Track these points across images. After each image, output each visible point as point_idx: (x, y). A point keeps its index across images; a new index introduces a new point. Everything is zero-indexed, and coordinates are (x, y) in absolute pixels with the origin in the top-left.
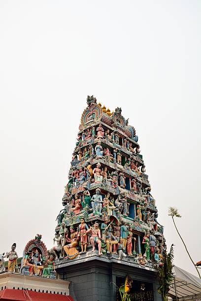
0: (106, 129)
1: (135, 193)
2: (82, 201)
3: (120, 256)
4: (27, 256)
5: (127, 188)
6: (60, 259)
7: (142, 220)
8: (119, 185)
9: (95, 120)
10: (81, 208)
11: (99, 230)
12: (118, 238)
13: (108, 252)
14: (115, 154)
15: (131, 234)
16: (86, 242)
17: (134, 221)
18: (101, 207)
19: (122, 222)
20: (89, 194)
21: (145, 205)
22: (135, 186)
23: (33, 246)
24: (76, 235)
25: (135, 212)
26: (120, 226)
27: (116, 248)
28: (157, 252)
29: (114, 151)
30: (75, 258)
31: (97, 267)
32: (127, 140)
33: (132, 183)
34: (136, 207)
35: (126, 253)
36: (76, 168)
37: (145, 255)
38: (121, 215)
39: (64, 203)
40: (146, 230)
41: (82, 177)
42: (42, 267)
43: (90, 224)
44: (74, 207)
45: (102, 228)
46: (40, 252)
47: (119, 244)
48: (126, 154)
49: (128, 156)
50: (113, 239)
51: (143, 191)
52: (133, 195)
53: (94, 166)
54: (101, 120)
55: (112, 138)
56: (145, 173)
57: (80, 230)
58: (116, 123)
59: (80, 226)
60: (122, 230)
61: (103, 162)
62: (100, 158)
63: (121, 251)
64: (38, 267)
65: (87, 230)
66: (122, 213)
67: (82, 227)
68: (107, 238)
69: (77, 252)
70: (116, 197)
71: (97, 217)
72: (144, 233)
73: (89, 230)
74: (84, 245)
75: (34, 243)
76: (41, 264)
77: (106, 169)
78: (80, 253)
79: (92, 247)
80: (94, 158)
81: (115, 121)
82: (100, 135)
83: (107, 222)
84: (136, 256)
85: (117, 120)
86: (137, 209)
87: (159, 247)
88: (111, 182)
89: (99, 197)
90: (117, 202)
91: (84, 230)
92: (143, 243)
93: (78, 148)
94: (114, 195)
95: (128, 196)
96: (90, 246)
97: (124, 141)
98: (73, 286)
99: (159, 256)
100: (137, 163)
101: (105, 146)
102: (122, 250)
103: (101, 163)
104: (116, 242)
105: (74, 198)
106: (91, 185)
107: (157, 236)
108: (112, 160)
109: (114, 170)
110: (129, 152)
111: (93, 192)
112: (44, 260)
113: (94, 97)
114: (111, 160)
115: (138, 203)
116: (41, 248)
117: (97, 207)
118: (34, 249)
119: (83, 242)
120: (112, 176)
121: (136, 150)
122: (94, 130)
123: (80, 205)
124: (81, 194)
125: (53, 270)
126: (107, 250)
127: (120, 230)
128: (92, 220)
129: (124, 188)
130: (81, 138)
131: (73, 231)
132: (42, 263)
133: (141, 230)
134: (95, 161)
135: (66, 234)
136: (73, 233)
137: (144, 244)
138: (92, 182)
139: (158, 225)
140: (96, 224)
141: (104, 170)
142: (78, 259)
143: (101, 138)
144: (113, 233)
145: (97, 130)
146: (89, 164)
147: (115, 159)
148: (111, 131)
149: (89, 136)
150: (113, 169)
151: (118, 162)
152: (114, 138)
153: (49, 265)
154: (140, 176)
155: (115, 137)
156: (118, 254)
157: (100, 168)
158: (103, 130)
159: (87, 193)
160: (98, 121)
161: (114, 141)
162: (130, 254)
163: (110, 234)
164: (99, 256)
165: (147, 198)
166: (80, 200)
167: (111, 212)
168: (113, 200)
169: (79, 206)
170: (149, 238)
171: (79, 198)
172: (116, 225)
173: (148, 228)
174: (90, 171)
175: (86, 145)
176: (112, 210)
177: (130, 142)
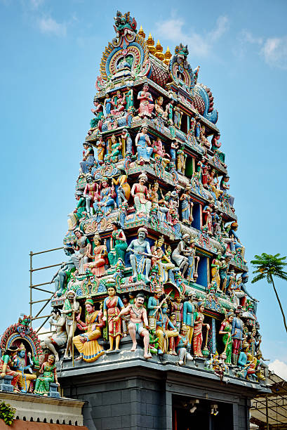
0: (156, 95)
1: (210, 236)
2: (109, 250)
3: (181, 358)
4: (7, 356)
5: (195, 225)
6: (65, 361)
7: (221, 288)
8: (181, 219)
9: (133, 73)
10: (106, 263)
11: (145, 310)
12: (179, 325)
13: (161, 352)
14: (173, 151)
15: (202, 317)
16: (119, 333)
17: (207, 292)
18: (148, 266)
19: (186, 294)
20: (124, 238)
21: (227, 259)
22: (209, 220)
23: (14, 337)
24: (98, 317)
25: (208, 273)
26: (183, 302)
27: (175, 343)
28: (244, 350)
29: (173, 145)
30: (96, 360)
31: (139, 378)
32: (198, 120)
33: (205, 215)
34: (210, 263)
35: (192, 353)
36: (93, 178)
37: (224, 355)
38: (184, 280)
39: (68, 249)
40: (228, 310)
41: (108, 200)
42: (34, 376)
43: (127, 297)
44: (90, 260)
45: (150, 306)
46: (28, 349)
47: (180, 337)
48: (196, 152)
49: (199, 157)
50: (169, 327)
51: (222, 230)
52: (206, 240)
53: (133, 179)
54: (147, 75)
55: (168, 117)
56: (228, 192)
57: (107, 309)
58: (177, 81)
59: (107, 300)
60: (185, 309)
61: (152, 172)
62: (146, 163)
63: (184, 349)
64: (27, 375)
65: (120, 309)
66: (186, 277)
67: (112, 304)
68: (158, 326)
69: (100, 349)
70: (174, 244)
71: (141, 285)
72: (223, 315)
73: (124, 310)
74: (114, 338)
75: (17, 331)
76: (31, 370)
77: (157, 185)
78: (108, 351)
79: (131, 342)
80: (133, 160)
81: (174, 76)
82: (145, 109)
83: (158, 296)
84: (209, 358)
85: (178, 73)
86: (211, 268)
87: (249, 339)
88: (166, 213)
89: (143, 245)
90: (176, 253)
91: (116, 309)
92: (221, 332)
93: (95, 133)
94: (171, 241)
95: (196, 241)
96: (126, 339)
97: (191, 123)
98: (90, 410)
99: (248, 357)
100: (214, 171)
101: (154, 135)
102: (186, 347)
103: (148, 174)
104: (175, 332)
105: (91, 243)
106: (127, 218)
107: (244, 320)
108: (168, 165)
109: (172, 188)
110: (199, 148)
111: (131, 234)
112: (36, 362)
113: (131, 16)
114: (165, 165)
115: (215, 256)
116: (29, 340)
117: (141, 265)
118: (18, 342)
119: (112, 332)
120: (168, 201)
121: (213, 142)
122: (131, 97)
123: (105, 257)
124: (105, 236)
125: (55, 382)
126: (158, 348)
127: (181, 311)
128: (130, 290)
129: (189, 226)
130: (101, 109)
131: (91, 308)
132: (32, 367)
133: (218, 310)
134: (134, 168)
135: (76, 315)
136: (92, 312)
137: (223, 335)
138: (129, 213)
139: (247, 298)
140: (140, 299)
141: (153, 186)
142: (104, 362)
143: (148, 117)
144: (170, 315)
145: (139, 97)
146: (123, 172)
147: (173, 163)
148: (167, 100)
149: (121, 107)
150: (169, 185)
151: (180, 170)
152: (171, 115)
153: (46, 373)
154: (219, 200)
155: (174, 112)
156: (178, 355)
157: (146, 184)
158: (151, 99)
159: (121, 236)
160: (140, 76)
161: (172, 123)
162: (198, 354)
163: (164, 318)
164: (146, 360)
165: (229, 244)
166: (104, 248)
167: (167, 273)
168: (169, 249)
169: (102, 260)
170: (231, 323)
171: (101, 243)
172: (175, 300)
173: (230, 304)
174: (126, 188)
175: (115, 128)
176: (168, 271)
177: (203, 124)
